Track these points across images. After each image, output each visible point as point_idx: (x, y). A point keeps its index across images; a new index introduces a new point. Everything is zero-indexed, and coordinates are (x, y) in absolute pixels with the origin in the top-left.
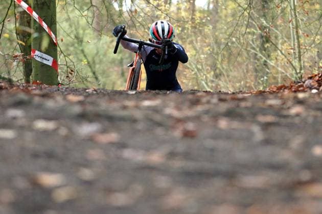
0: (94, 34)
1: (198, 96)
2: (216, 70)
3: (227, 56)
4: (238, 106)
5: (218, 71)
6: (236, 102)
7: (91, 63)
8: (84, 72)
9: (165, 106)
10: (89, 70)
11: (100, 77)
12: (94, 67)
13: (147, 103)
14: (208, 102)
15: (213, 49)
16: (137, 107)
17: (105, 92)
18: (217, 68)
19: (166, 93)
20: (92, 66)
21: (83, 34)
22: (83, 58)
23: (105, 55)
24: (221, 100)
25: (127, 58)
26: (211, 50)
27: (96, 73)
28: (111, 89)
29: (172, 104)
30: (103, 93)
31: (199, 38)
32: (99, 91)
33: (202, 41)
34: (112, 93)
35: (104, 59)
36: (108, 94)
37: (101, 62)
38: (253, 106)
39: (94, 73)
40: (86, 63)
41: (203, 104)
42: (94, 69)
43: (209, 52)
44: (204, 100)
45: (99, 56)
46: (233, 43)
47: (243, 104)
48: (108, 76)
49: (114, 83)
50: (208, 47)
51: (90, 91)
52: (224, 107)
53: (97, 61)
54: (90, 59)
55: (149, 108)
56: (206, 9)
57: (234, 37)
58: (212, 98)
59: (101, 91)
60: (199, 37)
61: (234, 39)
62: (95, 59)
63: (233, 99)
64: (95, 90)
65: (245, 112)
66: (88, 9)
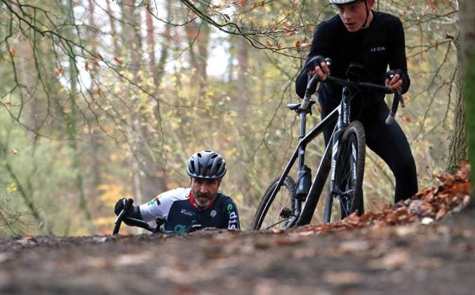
0: (26, 135)
1: (218, 242)
2: (248, 190)
3: (268, 163)
4: (290, 256)
5: (252, 192)
6: (287, 249)
7: (25, 187)
8: (12, 205)
9: (158, 263)
10: (22, 200)
11: (42, 214)
12: (31, 195)
13: (126, 260)
14: (236, 252)
15: (242, 153)
16: (109, 268)
17: (50, 243)
18: (251, 186)
19: (161, 237)
20: (28, 193)
21: (8, 137)
22: (10, 180)
23: (49, 171)
24: (260, 247)
25: (88, 176)
26: (238, 154)
27: (36, 206)
28: (62, 235)
29: (172, 259)
30: (48, 243)
31: (215, 134)
32: (40, 241)
33: (221, 138)
34: (64, 243)
35: (48, 180)
36: (57, 244)
37: (42, 185)
38: (316, 255)
39: (31, 206)
40: (15, 189)
41: (227, 256)
42: (30, 200)
43: (234, 158)
44: (229, 248)
45: (39, 175)
46: (277, 139)
47: (299, 253)
48: (56, 211)
49: (68, 223)
50: (231, 148)
51: (24, 241)
52: (264, 260)
53: (35, 184)
54: (22, 182)
55: (130, 269)
56: (226, 79)
57: (277, 128)
58: (243, 244)
59: (43, 242)
60: (214, 131)
61: (278, 133)
62: (32, 179)
63: (281, 244)
64: (33, 239)
65: (303, 267)
66: (11, 92)
